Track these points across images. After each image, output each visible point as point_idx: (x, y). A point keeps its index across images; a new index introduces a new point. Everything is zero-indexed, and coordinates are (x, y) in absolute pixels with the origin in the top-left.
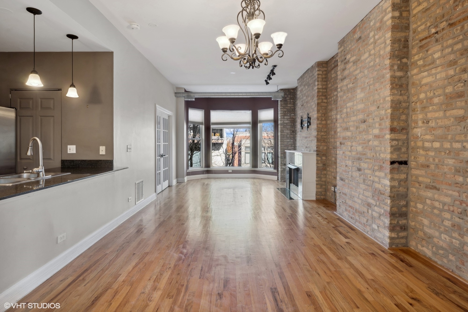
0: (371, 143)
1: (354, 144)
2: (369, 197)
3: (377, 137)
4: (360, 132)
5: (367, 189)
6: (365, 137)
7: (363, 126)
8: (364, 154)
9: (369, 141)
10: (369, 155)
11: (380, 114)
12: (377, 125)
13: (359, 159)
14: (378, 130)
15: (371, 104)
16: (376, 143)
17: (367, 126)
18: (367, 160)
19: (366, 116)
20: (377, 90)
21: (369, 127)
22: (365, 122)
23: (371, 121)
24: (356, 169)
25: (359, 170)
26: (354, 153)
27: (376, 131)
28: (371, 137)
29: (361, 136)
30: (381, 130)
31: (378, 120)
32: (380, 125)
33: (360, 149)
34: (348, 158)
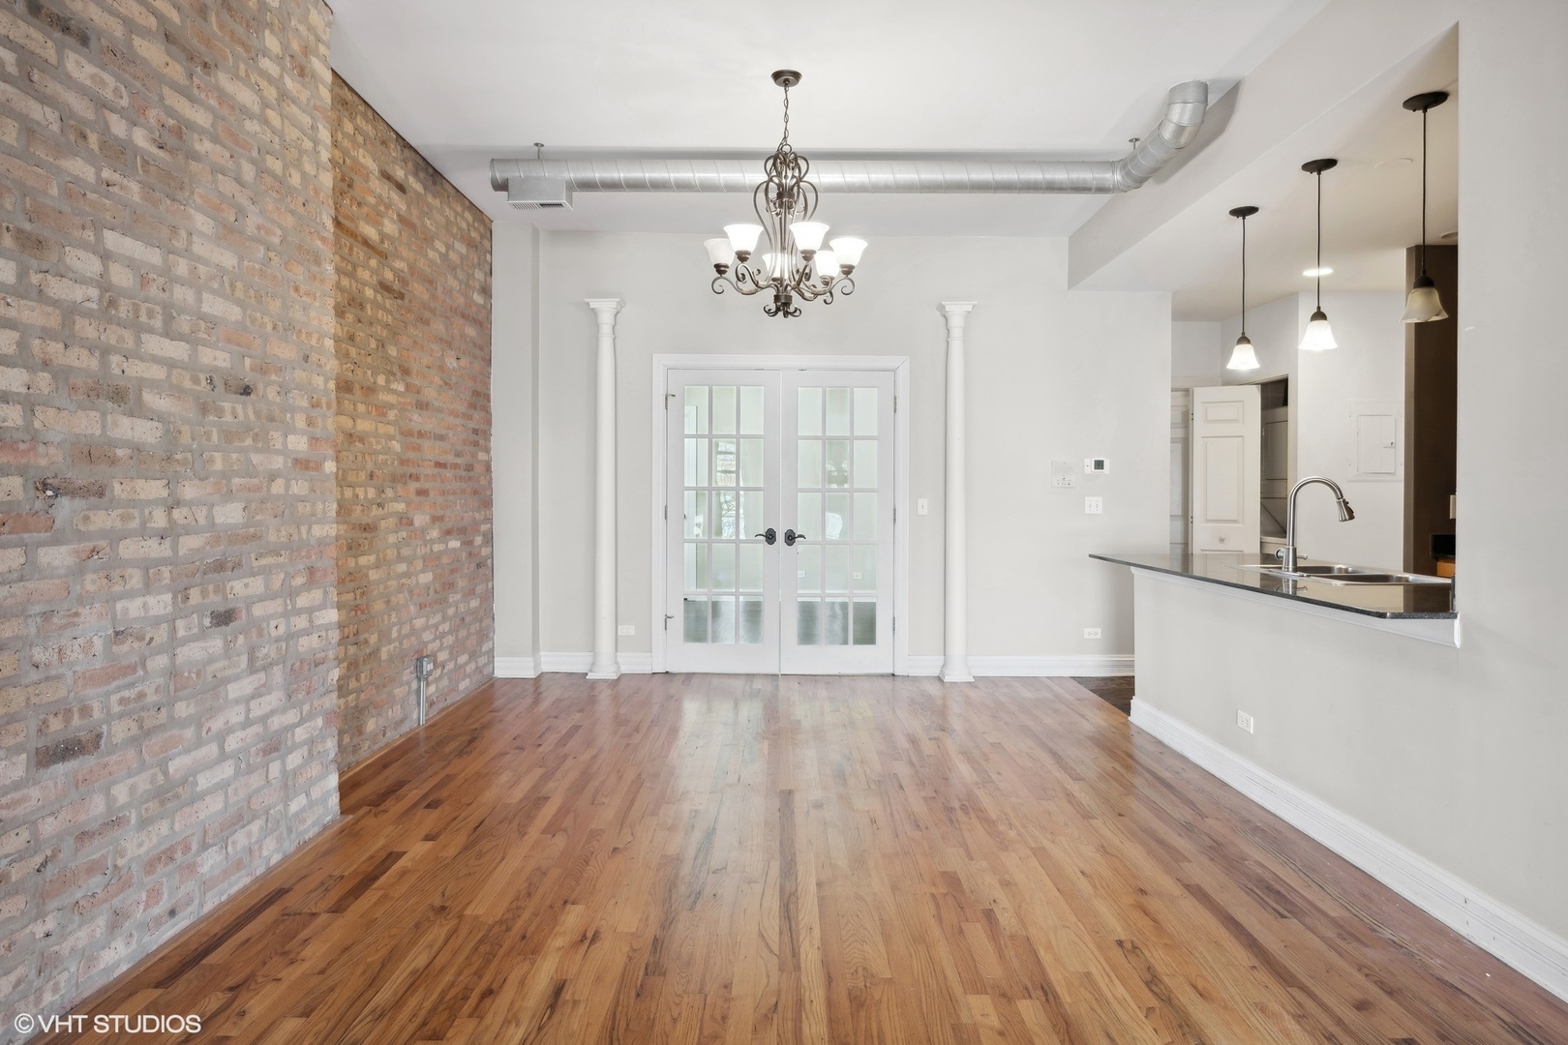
0: (278, 487)
1: (189, 491)
2: (273, 713)
3: (303, 464)
4: (229, 436)
5: (264, 685)
6: (256, 459)
7: (239, 408)
8: (254, 537)
9: (272, 477)
10: (272, 537)
11: (310, 384)
12: (300, 422)
13: (220, 567)
14: (304, 439)
15: (274, 328)
16: (299, 488)
17: (258, 414)
18: (263, 562)
19: (252, 370)
20: (297, 289)
21: (272, 419)
22: (246, 391)
23: (272, 394)
24: (207, 622)
25: (224, 618)
26: (189, 543)
27: (298, 444)
28: (278, 463)
29: (234, 456)
30: (314, 440)
31: (305, 404)
32: (310, 423)
33: (230, 514)
34: (136, 579)
